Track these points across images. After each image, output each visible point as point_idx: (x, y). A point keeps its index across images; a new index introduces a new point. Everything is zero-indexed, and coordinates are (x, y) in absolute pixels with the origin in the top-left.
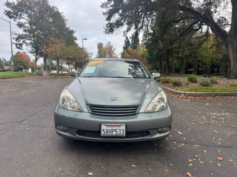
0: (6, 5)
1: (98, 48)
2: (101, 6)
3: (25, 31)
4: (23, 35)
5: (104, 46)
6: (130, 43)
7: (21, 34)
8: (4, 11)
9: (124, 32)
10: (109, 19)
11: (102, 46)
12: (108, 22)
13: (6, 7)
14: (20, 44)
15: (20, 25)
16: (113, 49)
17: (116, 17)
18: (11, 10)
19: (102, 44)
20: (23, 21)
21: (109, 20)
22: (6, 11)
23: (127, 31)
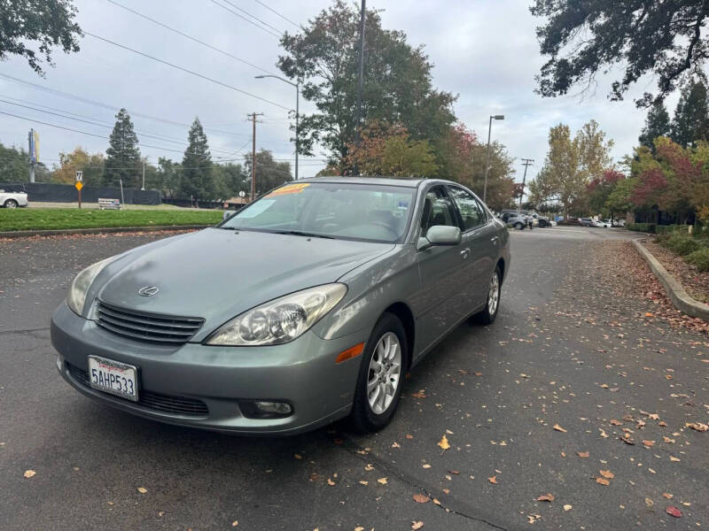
0: (284, 44)
1: (551, 142)
2: (533, 10)
3: (320, 106)
4: (314, 117)
5: (572, 138)
6: (671, 122)
7: (309, 115)
8: (278, 60)
9: (616, 86)
10: (550, 46)
11: (566, 136)
12: (548, 57)
13: (283, 48)
14: (306, 142)
15: (310, 93)
16: (603, 144)
17: (581, 38)
18: (291, 55)
19: (567, 129)
20: (316, 81)
21: (554, 53)
22: (282, 59)
23: (627, 82)
